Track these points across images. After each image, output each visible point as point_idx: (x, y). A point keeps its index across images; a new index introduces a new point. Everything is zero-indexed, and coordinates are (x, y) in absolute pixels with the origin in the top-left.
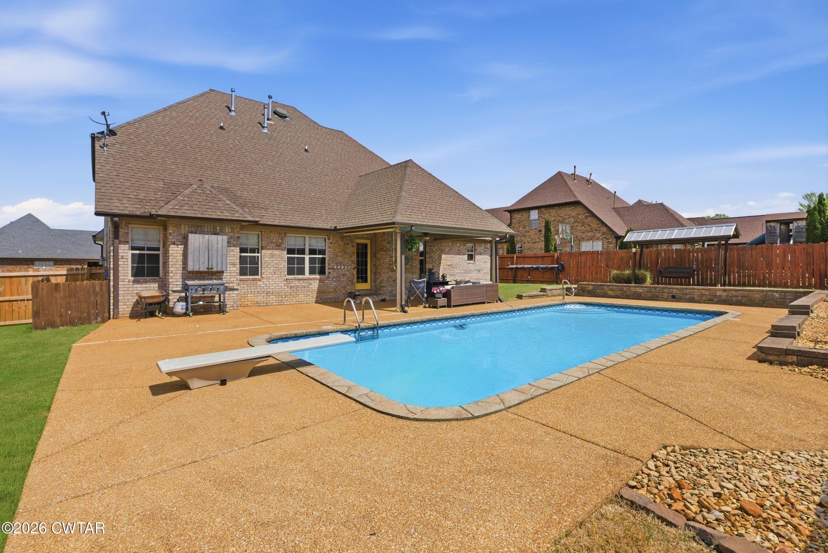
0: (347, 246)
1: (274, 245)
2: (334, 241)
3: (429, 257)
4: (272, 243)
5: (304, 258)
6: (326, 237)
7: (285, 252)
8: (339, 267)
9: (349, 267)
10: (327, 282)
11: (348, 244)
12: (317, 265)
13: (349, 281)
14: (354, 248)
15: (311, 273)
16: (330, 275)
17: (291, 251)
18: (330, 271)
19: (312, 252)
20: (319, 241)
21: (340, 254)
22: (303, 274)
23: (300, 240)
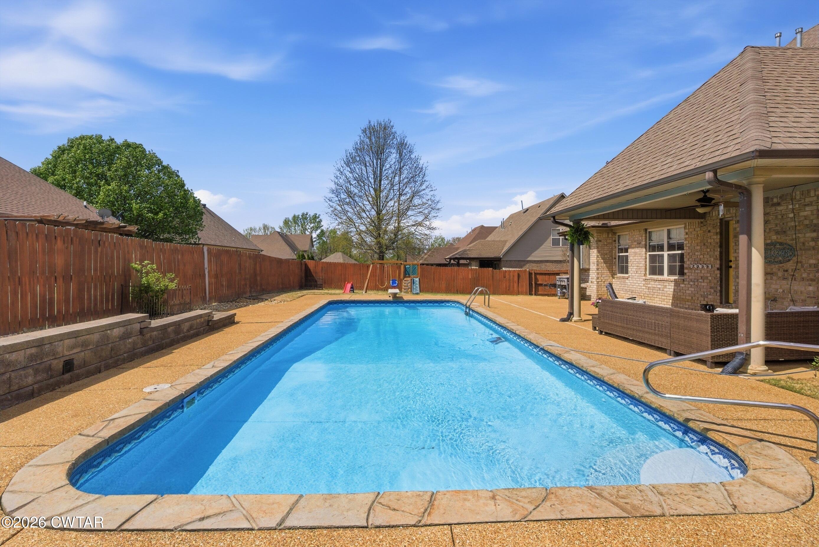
0: (709, 234)
1: (636, 243)
2: (691, 230)
4: (635, 241)
5: (662, 256)
6: (683, 226)
7: (644, 250)
8: (695, 266)
9: (710, 266)
10: (682, 285)
11: (709, 231)
12: (677, 264)
13: (711, 288)
14: (719, 237)
15: (671, 272)
16: (685, 277)
17: (653, 248)
18: (686, 271)
19: (671, 247)
20: (680, 232)
21: (699, 247)
22: (663, 274)
23: (660, 235)
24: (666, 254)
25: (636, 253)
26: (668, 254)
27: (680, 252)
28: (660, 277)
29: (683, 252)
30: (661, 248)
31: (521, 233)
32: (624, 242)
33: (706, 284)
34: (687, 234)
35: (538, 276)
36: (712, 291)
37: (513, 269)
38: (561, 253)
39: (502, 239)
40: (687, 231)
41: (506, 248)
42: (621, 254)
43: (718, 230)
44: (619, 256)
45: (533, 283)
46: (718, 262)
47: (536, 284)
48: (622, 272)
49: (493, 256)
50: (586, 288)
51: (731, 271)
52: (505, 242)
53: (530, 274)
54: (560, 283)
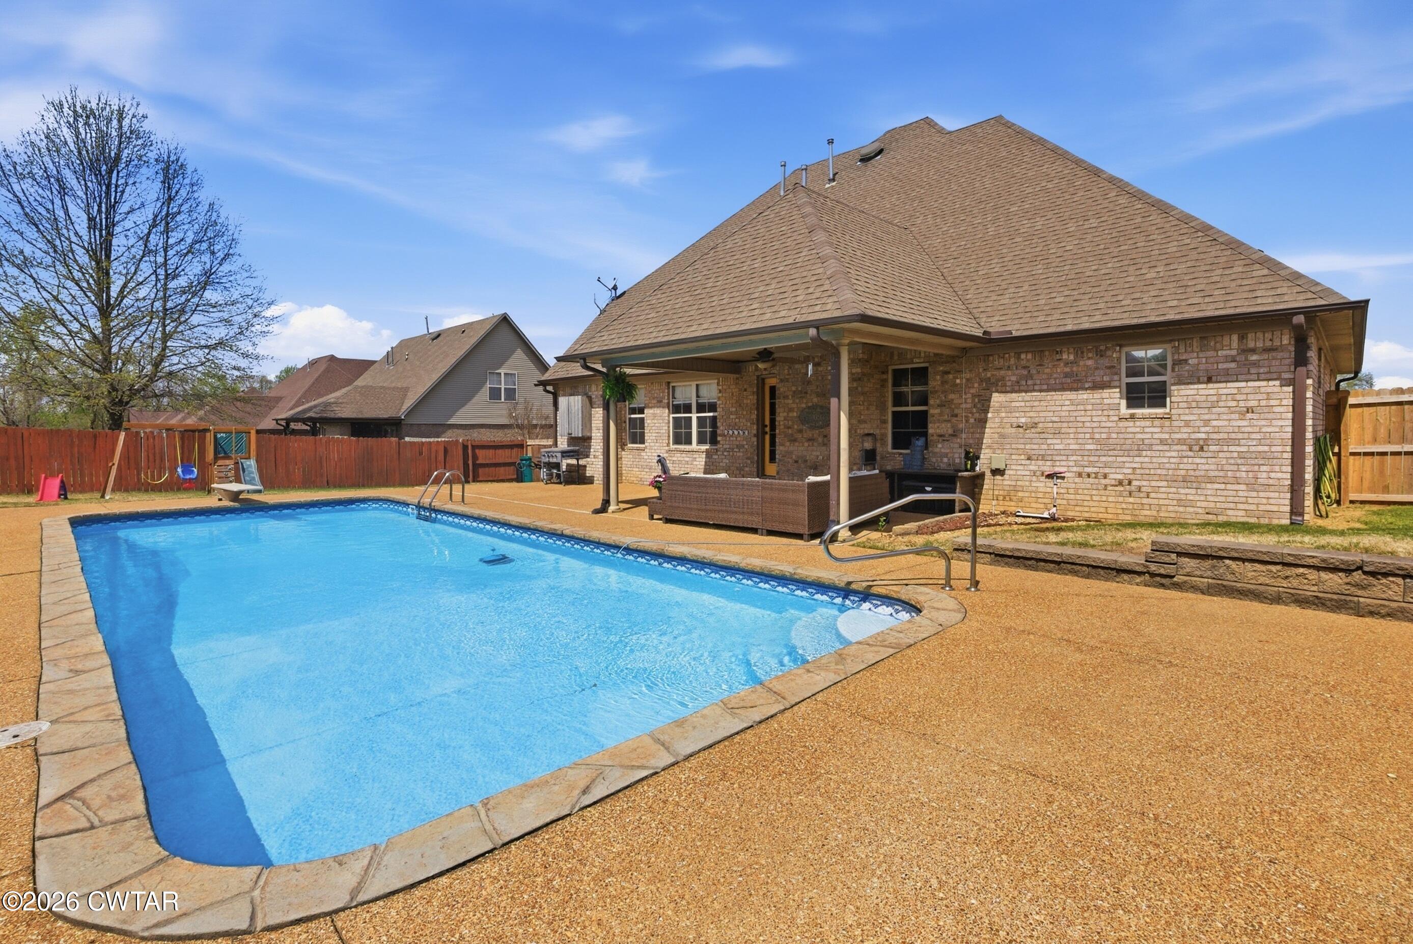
0: (744, 393)
1: (655, 401)
2: (724, 387)
3: (941, 406)
4: (654, 398)
5: (691, 418)
6: (716, 381)
7: (667, 411)
8: (731, 432)
9: (746, 433)
10: (715, 457)
11: (745, 390)
12: (708, 430)
13: (747, 458)
14: (756, 397)
15: (701, 441)
16: (719, 446)
17: (677, 409)
18: (719, 438)
19: (701, 408)
20: (711, 389)
21: (734, 409)
22: (690, 443)
23: (686, 392)
24: (694, 416)
25: (655, 415)
26: (698, 417)
27: (711, 414)
28: (687, 447)
29: (716, 414)
30: (687, 408)
31: (435, 376)
32: (640, 398)
33: (741, 454)
34: (720, 391)
35: (477, 451)
36: (749, 462)
37: (428, 440)
38: (505, 412)
39: (399, 385)
40: (720, 387)
41: (408, 403)
42: (633, 416)
43: (755, 390)
44: (630, 419)
45: (470, 462)
46: (755, 427)
47: (474, 465)
48: (634, 442)
49: (386, 416)
50: (585, 466)
51: (767, 437)
52: (405, 391)
53: (465, 447)
54: (547, 460)
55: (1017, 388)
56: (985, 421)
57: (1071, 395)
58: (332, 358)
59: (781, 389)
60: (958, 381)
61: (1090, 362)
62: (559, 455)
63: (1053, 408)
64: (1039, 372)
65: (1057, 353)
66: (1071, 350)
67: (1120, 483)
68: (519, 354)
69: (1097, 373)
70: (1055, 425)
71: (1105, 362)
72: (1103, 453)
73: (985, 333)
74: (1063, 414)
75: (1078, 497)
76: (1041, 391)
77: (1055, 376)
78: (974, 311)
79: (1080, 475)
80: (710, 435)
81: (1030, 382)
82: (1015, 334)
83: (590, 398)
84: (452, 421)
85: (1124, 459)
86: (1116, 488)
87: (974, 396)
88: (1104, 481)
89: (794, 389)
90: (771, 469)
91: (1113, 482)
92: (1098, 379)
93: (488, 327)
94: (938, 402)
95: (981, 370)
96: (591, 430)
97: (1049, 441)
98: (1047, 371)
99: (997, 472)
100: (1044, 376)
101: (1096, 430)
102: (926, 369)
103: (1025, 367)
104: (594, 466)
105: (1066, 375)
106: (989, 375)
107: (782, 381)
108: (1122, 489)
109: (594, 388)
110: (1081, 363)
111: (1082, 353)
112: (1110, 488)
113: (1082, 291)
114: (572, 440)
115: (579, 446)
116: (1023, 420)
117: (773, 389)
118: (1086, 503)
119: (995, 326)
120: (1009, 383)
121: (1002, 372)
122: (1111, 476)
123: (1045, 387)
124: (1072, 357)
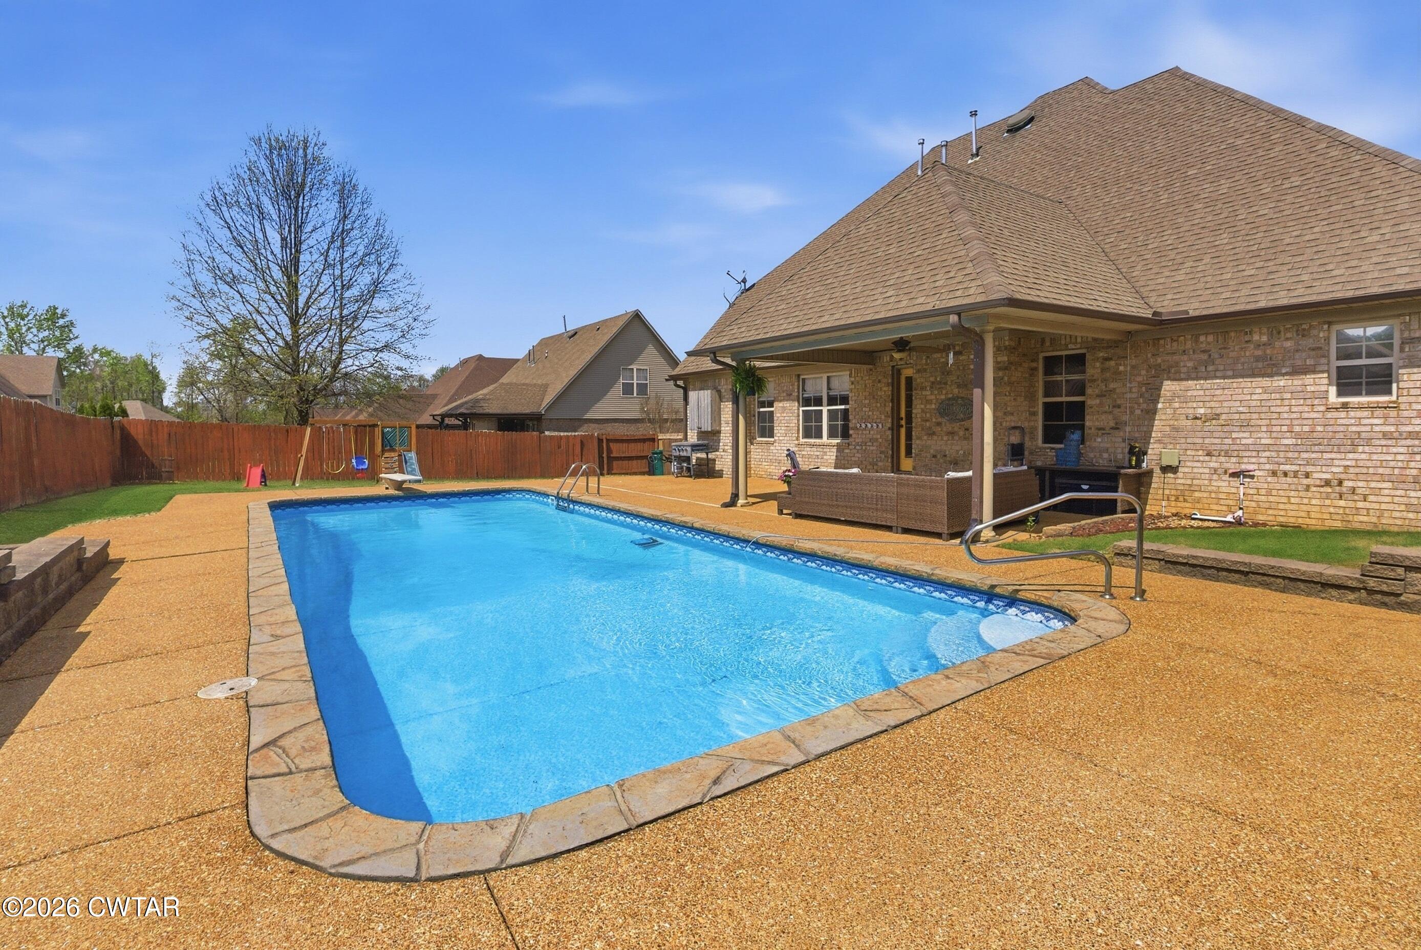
0: (879, 385)
1: (784, 394)
2: (857, 379)
3: (1101, 395)
4: (783, 391)
5: (821, 411)
6: (848, 373)
7: (796, 404)
8: (863, 426)
9: (880, 426)
10: (847, 451)
11: (879, 381)
12: (839, 423)
13: (881, 453)
14: (890, 388)
15: (831, 435)
16: (851, 440)
17: (807, 402)
18: (851, 432)
19: (832, 401)
20: (843, 380)
21: (867, 401)
22: (821, 437)
23: (817, 384)
24: (825, 409)
25: (784, 408)
26: (828, 410)
27: (843, 407)
28: (818, 441)
29: (847, 407)
30: (818, 401)
31: (573, 372)
32: (770, 391)
33: (875, 448)
34: (852, 383)
35: (611, 444)
36: (883, 456)
37: (566, 434)
38: (638, 407)
39: (539, 382)
40: (853, 379)
41: (548, 399)
42: (762, 410)
43: (890, 381)
44: (759, 412)
45: (605, 455)
46: (890, 420)
47: (609, 457)
48: (763, 435)
49: (527, 411)
50: (714, 460)
51: (903, 431)
52: (546, 386)
53: (600, 441)
54: (677, 454)
55: (1195, 375)
56: (1154, 411)
57: (1265, 382)
58: (480, 358)
59: (918, 380)
60: (1121, 368)
61: (1288, 344)
62: (689, 449)
63: (1240, 397)
64: (1221, 357)
65: (1246, 333)
66: (1265, 330)
67: (1328, 483)
68: (651, 350)
69: (1297, 356)
70: (1243, 416)
71: (1309, 342)
72: (1305, 448)
73: (1155, 314)
74: (1254, 404)
75: (1271, 499)
76: (1224, 378)
77: (1242, 360)
78: (1142, 290)
79: (1274, 473)
80: (842, 429)
81: (1210, 368)
82: (1192, 313)
83: (719, 392)
84: (588, 416)
85: (1333, 456)
86: (1322, 490)
87: (1141, 384)
88: (1306, 481)
89: (932, 379)
90: (907, 464)
91: (1318, 482)
92: (1299, 363)
93: (621, 323)
94: (1097, 391)
95: (1149, 355)
96: (720, 424)
97: (1234, 435)
98: (1232, 354)
99: (1166, 469)
100: (1229, 361)
101: (1295, 422)
102: (1083, 356)
103: (1204, 351)
104: (723, 460)
105: (1258, 359)
106: (1159, 360)
107: (918, 371)
108: (1330, 490)
109: (723, 382)
110: (1277, 344)
111: (1279, 333)
112: (1314, 489)
113: (1279, 261)
114: (702, 434)
115: (709, 440)
116: (1202, 411)
117: (909, 380)
118: (1281, 506)
119: (1168, 305)
120: (1184, 370)
121: (1176, 358)
122: (1315, 475)
123: (1230, 373)
124: (1265, 339)
